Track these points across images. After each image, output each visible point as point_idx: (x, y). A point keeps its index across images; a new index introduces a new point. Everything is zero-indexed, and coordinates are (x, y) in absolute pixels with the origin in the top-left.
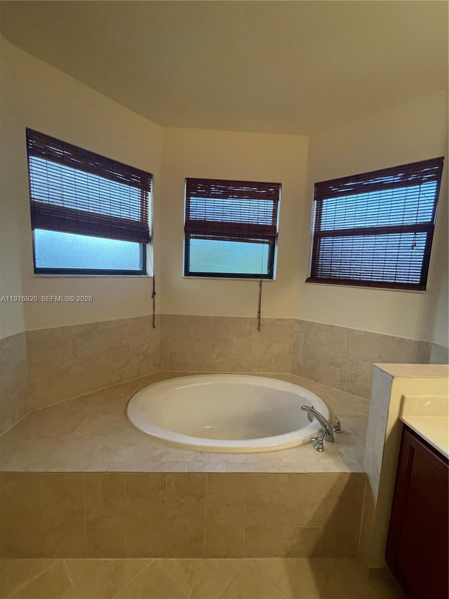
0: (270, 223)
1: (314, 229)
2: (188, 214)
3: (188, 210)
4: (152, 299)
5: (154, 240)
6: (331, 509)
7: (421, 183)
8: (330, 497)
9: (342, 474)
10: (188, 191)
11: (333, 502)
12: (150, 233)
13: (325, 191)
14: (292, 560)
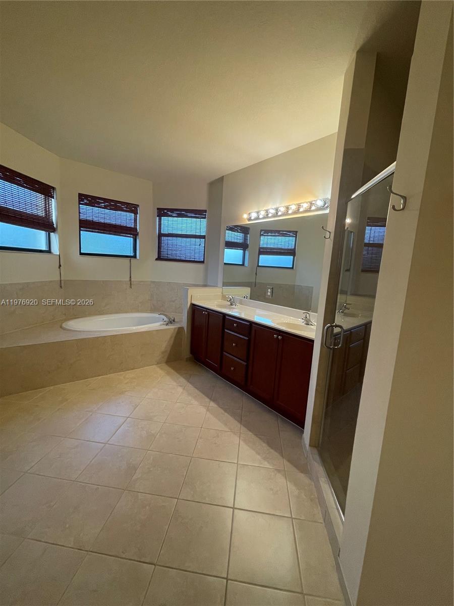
0: (133, 226)
1: (157, 232)
2: (80, 216)
3: (80, 212)
4: (59, 270)
5: (58, 230)
6: (172, 342)
7: (200, 218)
8: (171, 337)
9: (175, 328)
10: (79, 201)
11: (173, 339)
12: (55, 226)
13: (162, 213)
14: (159, 365)
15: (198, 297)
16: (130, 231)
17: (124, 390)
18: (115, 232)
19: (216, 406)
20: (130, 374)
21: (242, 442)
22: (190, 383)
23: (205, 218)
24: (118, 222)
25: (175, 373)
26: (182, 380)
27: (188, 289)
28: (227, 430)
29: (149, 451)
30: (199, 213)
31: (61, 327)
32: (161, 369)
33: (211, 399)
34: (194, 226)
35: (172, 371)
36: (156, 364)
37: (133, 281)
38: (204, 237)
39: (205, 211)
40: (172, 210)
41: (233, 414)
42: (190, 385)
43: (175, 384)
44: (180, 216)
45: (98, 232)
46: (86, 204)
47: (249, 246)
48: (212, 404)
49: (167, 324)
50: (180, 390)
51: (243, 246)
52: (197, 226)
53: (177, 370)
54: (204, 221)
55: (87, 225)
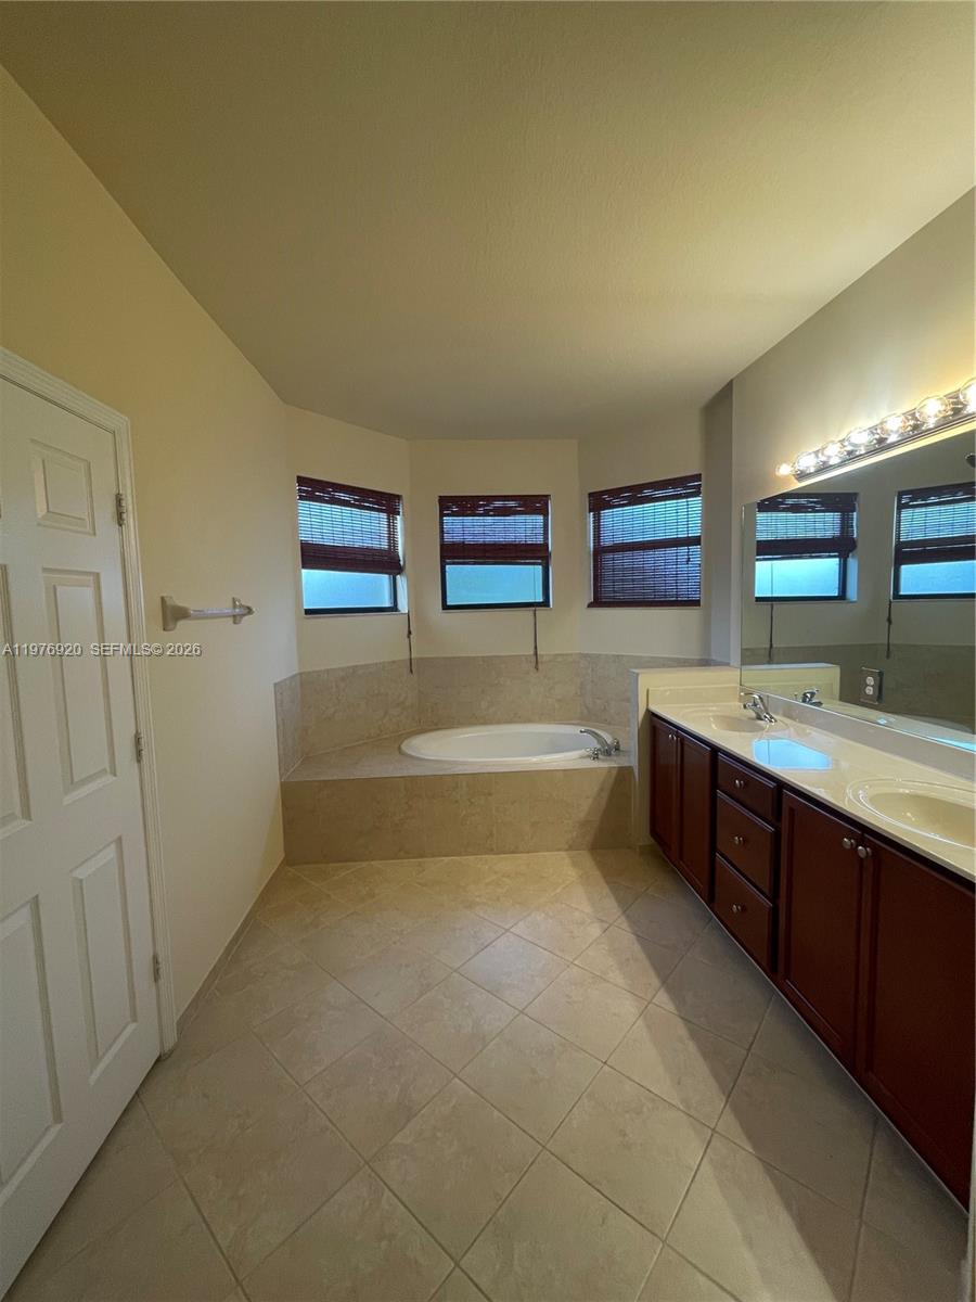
0: (540, 540)
1: (592, 545)
2: (442, 538)
3: (442, 532)
4: (407, 640)
5: (408, 568)
6: (604, 802)
7: (687, 497)
8: (602, 790)
9: (611, 768)
10: (441, 511)
11: (605, 795)
12: (402, 563)
13: (599, 502)
14: (574, 852)
15: (668, 693)
16: (533, 553)
17: (478, 899)
18: (505, 558)
19: (671, 1007)
20: (505, 863)
21: (706, 1168)
22: (628, 917)
23: (696, 494)
24: (511, 538)
25: (602, 881)
26: (611, 904)
27: (638, 674)
28: (676, 1102)
29: (456, 1080)
30: (682, 486)
31: (399, 748)
32: (575, 864)
33: (664, 982)
34: (672, 517)
35: (597, 873)
36: (567, 850)
37: (542, 656)
38: (696, 541)
39: (698, 477)
40: (616, 493)
41: (712, 1053)
42: (625, 925)
43: (588, 909)
44: (634, 501)
45: (475, 563)
46: (454, 514)
47: (859, 545)
48: (663, 998)
49: (596, 757)
50: (595, 930)
51: (840, 546)
52: (679, 516)
53: (611, 876)
54: (696, 503)
55: (454, 553)
